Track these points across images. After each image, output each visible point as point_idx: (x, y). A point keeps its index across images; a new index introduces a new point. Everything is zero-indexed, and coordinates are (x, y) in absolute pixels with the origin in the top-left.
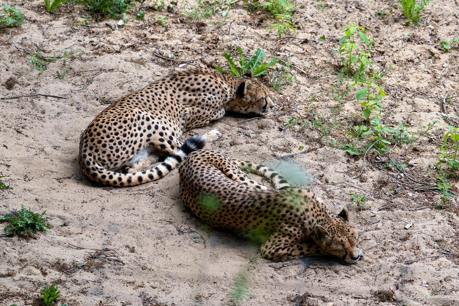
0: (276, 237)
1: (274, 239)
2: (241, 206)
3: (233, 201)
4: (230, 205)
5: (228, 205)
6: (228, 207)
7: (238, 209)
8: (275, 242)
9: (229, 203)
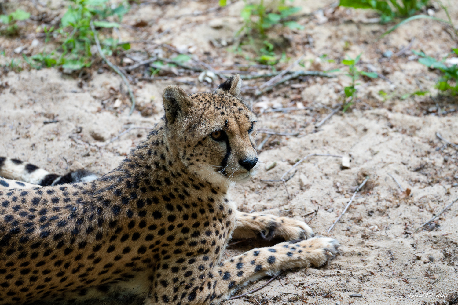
0: (175, 270)
1: (175, 275)
2: (76, 232)
3: (53, 227)
4: (50, 238)
5: (47, 240)
6: (46, 245)
7: (73, 241)
8: (180, 280)
9: (45, 234)
